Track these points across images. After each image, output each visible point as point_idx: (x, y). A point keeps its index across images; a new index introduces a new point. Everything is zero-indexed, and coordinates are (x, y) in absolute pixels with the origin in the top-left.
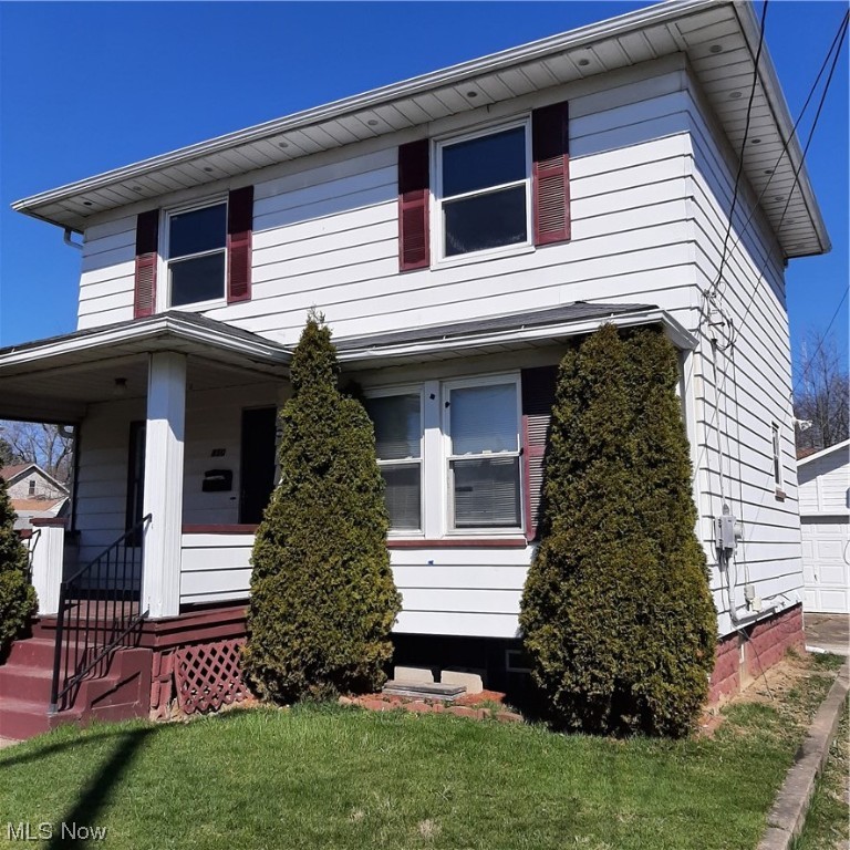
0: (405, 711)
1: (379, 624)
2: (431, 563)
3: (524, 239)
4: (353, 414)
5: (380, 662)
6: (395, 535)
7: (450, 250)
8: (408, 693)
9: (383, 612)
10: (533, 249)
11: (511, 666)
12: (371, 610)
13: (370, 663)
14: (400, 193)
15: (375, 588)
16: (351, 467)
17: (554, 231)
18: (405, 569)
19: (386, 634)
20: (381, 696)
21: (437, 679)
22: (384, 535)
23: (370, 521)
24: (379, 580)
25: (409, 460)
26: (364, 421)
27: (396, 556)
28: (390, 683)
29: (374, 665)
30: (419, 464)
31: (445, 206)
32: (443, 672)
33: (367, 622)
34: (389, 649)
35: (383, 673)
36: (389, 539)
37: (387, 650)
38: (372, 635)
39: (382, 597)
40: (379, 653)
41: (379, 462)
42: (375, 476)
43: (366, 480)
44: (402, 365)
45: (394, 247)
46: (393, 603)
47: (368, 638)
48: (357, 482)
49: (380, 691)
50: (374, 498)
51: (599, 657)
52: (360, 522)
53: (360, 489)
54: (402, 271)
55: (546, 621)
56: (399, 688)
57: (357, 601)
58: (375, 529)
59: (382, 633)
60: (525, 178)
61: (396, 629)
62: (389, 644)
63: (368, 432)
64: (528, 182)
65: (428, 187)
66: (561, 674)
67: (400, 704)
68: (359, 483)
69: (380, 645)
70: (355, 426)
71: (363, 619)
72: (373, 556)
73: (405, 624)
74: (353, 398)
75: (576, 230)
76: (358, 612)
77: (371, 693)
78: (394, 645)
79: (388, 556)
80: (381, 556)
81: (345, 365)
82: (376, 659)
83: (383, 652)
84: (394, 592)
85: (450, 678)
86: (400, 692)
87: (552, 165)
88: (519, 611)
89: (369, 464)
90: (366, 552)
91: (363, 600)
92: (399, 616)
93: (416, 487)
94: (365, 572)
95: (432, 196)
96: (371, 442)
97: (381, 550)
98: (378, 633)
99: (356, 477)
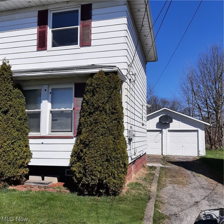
0: (31, 191)
1: (24, 163)
2: (42, 143)
3: (77, 44)
4: (18, 94)
5: (24, 175)
6: (31, 134)
7: (54, 45)
8: (33, 184)
9: (25, 159)
10: (80, 47)
11: (67, 174)
12: (21, 158)
13: (20, 175)
14: (38, 26)
15: (23, 152)
16: (16, 112)
17: (86, 42)
18: (34, 145)
19: (26, 166)
20: (24, 185)
21: (43, 179)
22: (27, 134)
23: (22, 129)
24: (24, 149)
25: (37, 110)
26: (22, 97)
27: (31, 141)
28: (28, 181)
29: (22, 176)
30: (40, 111)
31: (53, 31)
32: (45, 177)
33: (20, 162)
34: (27, 170)
35: (25, 178)
36: (29, 135)
37: (26, 171)
38: (21, 166)
39: (25, 154)
40: (23, 172)
41: (26, 110)
42: (25, 115)
43: (22, 116)
44: (36, 80)
45: (35, 43)
46: (29, 156)
47: (20, 168)
48: (18, 117)
49: (24, 184)
50: (24, 122)
51: (94, 172)
52: (19, 130)
53: (19, 119)
54: (38, 50)
55: (78, 161)
56: (30, 183)
57: (16, 156)
58: (24, 132)
59: (25, 166)
60: (78, 25)
61: (30, 164)
62: (27, 169)
63: (23, 100)
64: (79, 27)
65: (47, 24)
66: (82, 178)
67: (29, 188)
68: (19, 117)
69: (24, 169)
70: (19, 99)
71: (18, 161)
72: (23, 141)
73: (33, 162)
74: (18, 89)
75: (93, 43)
76: (16, 159)
77: (20, 185)
78: (29, 169)
79: (28, 141)
80: (26, 141)
81: (16, 78)
82: (22, 174)
83: (25, 172)
84: (30, 152)
85: (47, 179)
86: (30, 184)
87: (86, 22)
88: (70, 158)
89: (23, 111)
90: (20, 139)
91: (18, 155)
92: (31, 160)
94: (20, 146)
95: (48, 28)
96: (24, 104)
97: (26, 139)
98: (23, 166)
99: (18, 115)
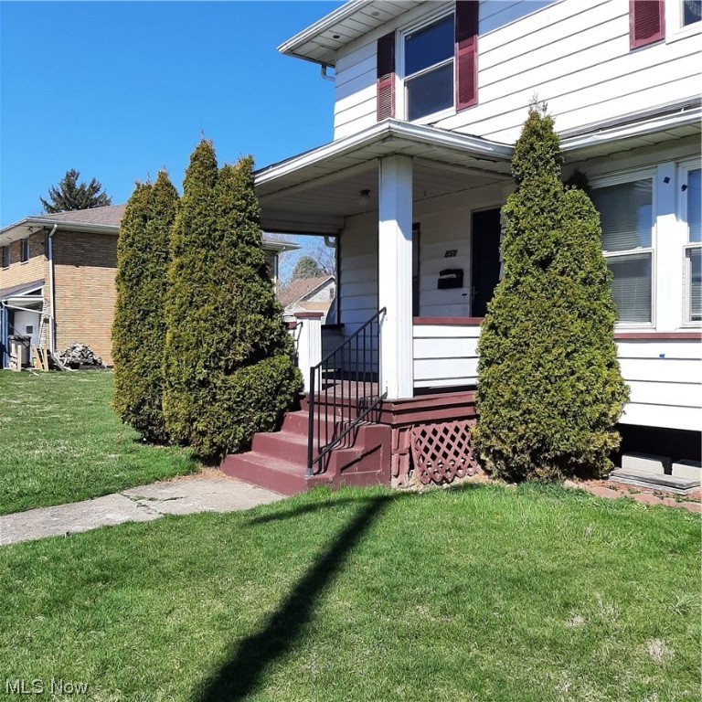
0: (633, 502)
1: (605, 415)
2: (662, 357)
4: (577, 205)
5: (606, 451)
6: (622, 327)
7: (690, 18)
8: (636, 483)
9: (609, 403)
12: (596, 401)
13: (596, 452)
15: (601, 380)
16: (575, 260)
18: (633, 363)
19: (613, 424)
20: (608, 483)
21: (668, 471)
22: (611, 328)
23: (595, 314)
24: (605, 373)
25: (639, 250)
26: (589, 212)
27: (623, 349)
28: (617, 471)
29: (600, 453)
30: (650, 253)
32: (674, 464)
33: (593, 412)
34: (616, 439)
35: (609, 461)
36: (616, 331)
37: (614, 440)
38: (597, 425)
39: (608, 389)
40: (605, 443)
41: (605, 254)
42: (601, 268)
43: (591, 272)
44: (632, 149)
45: (624, 25)
46: (621, 395)
47: (594, 428)
48: (582, 274)
49: (606, 478)
50: (599, 291)
52: (585, 315)
53: (585, 282)
54: (633, 50)
56: (627, 476)
57: (582, 392)
58: (600, 322)
59: (608, 424)
61: (623, 420)
62: (616, 434)
63: (594, 222)
67: (627, 493)
68: (584, 275)
69: (607, 435)
70: (580, 218)
71: (588, 409)
72: (599, 349)
74: (578, 188)
76: (583, 403)
77: (598, 479)
78: (621, 435)
79: (615, 349)
80: (607, 348)
81: (568, 155)
82: (602, 448)
83: (609, 441)
84: (621, 384)
85: (682, 472)
86: (627, 481)
89: (594, 255)
90: (590, 344)
91: (588, 391)
92: (627, 408)
93: (646, 279)
94: (590, 364)
96: (597, 233)
97: (606, 341)
98: (605, 424)
99: (580, 269)
